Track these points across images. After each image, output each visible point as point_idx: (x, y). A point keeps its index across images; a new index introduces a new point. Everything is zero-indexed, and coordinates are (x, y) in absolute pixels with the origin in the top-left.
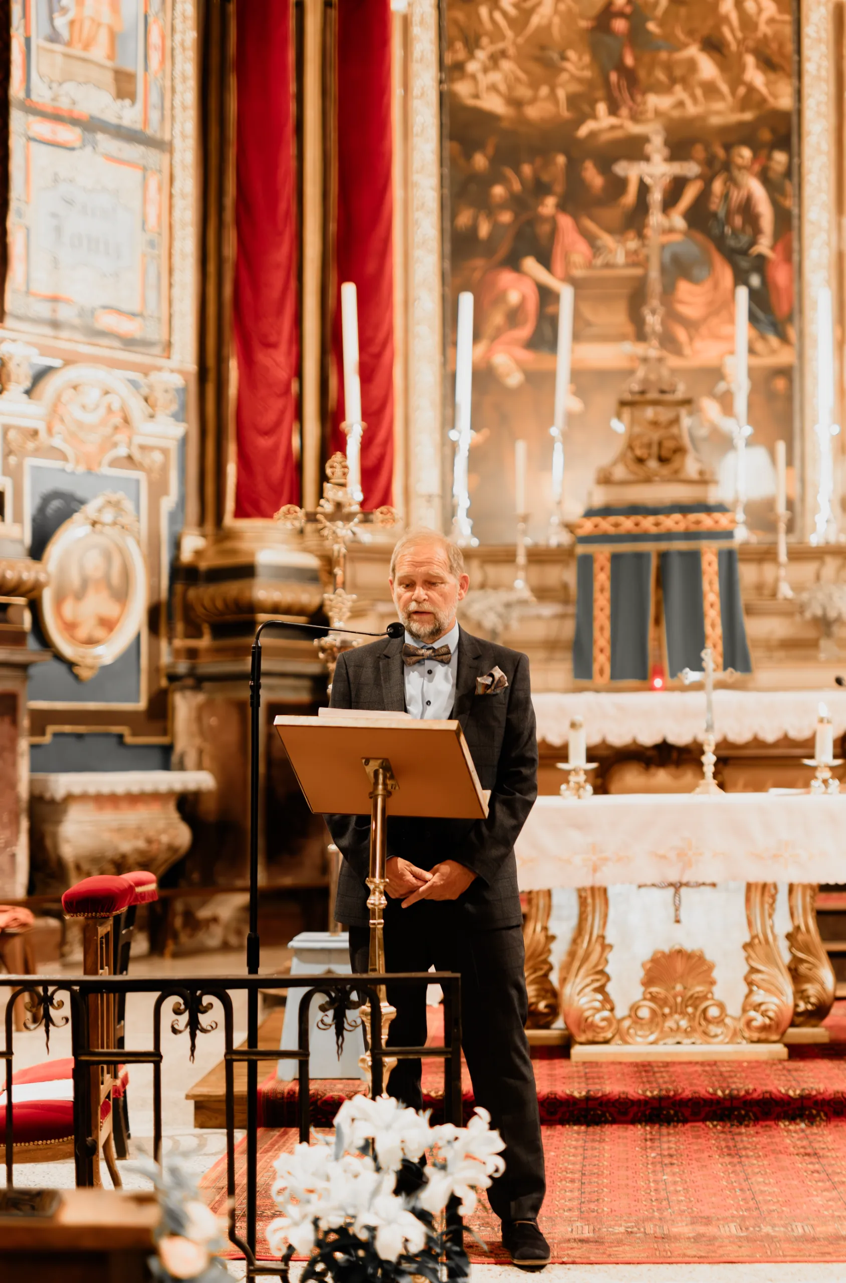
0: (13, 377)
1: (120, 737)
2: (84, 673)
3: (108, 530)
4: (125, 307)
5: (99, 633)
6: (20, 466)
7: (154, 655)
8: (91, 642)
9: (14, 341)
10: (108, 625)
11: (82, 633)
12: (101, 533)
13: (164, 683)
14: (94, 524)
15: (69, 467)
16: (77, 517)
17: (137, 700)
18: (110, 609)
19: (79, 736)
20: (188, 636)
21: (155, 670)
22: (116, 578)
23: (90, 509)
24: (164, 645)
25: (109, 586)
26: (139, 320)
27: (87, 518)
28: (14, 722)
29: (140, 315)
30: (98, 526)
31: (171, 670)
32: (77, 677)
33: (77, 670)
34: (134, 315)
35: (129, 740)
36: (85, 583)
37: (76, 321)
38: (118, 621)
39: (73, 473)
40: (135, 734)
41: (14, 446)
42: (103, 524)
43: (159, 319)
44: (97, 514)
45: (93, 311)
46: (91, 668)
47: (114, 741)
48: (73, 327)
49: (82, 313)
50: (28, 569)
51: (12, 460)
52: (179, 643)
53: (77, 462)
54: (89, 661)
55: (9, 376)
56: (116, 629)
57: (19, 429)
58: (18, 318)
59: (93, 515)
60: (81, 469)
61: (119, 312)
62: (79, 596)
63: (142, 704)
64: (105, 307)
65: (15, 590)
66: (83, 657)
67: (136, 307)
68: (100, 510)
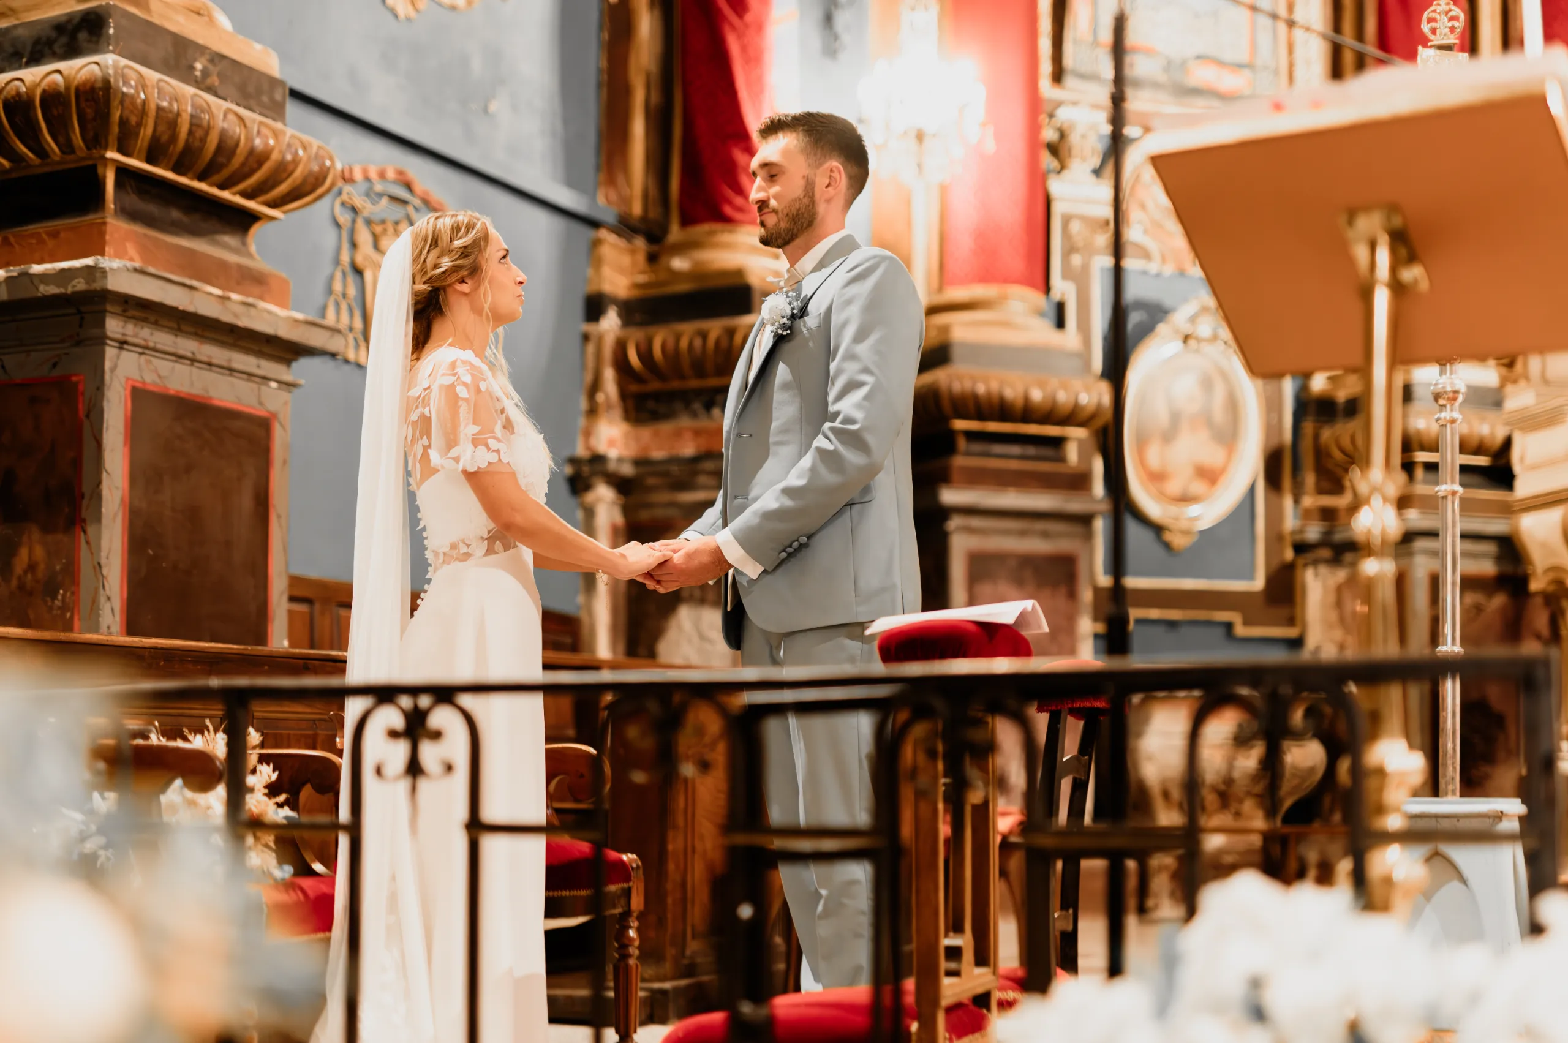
0: (1074, 152)
1: (1229, 626)
2: (1178, 541)
3: (1207, 348)
4: (1228, 56)
5: (1198, 487)
6: (1086, 268)
7: (1274, 517)
8: (1185, 499)
9: (1075, 103)
10: (1210, 476)
11: (1174, 487)
12: (1197, 351)
13: (1289, 554)
14: (1186, 338)
15: (1153, 267)
16: (1162, 328)
17: (1251, 577)
18: (1212, 455)
19: (1172, 624)
20: (1320, 491)
21: (1275, 537)
22: (1219, 414)
23: (1180, 318)
24: (1288, 502)
25: (1209, 423)
26: (1246, 73)
27: (1177, 331)
28: (1072, 594)
29: (1250, 66)
30: (1192, 343)
31: (1298, 537)
32: (1167, 546)
33: (1168, 536)
34: (1240, 66)
35: (1240, 630)
36: (1176, 419)
37: (1162, 78)
38: (1223, 470)
39: (1158, 275)
40: (1247, 623)
41: (1079, 241)
42: (1199, 340)
43: (1276, 72)
44: (1189, 325)
45: (1183, 64)
46: (1186, 533)
47: (1220, 632)
48: (1156, 85)
49: (1169, 66)
50: (1088, 390)
51: (1076, 260)
52: (1309, 501)
53: (1164, 260)
54: (1183, 525)
55: (1070, 150)
56: (1222, 481)
57: (1084, 219)
58: (1083, 76)
59: (1187, 328)
60: (1169, 270)
61: (1220, 63)
62: (1169, 436)
63: (1258, 583)
64: (1199, 57)
65: (1072, 417)
66: (1177, 519)
67: (1243, 57)
68: (1193, 319)
